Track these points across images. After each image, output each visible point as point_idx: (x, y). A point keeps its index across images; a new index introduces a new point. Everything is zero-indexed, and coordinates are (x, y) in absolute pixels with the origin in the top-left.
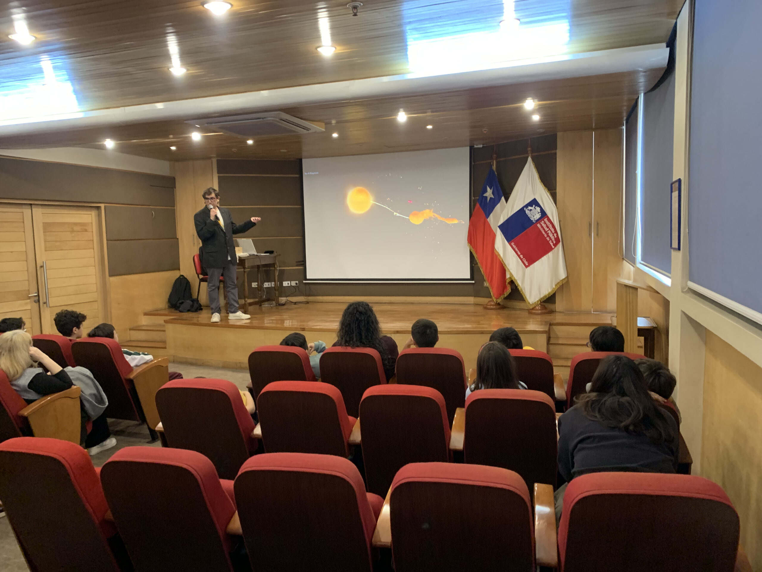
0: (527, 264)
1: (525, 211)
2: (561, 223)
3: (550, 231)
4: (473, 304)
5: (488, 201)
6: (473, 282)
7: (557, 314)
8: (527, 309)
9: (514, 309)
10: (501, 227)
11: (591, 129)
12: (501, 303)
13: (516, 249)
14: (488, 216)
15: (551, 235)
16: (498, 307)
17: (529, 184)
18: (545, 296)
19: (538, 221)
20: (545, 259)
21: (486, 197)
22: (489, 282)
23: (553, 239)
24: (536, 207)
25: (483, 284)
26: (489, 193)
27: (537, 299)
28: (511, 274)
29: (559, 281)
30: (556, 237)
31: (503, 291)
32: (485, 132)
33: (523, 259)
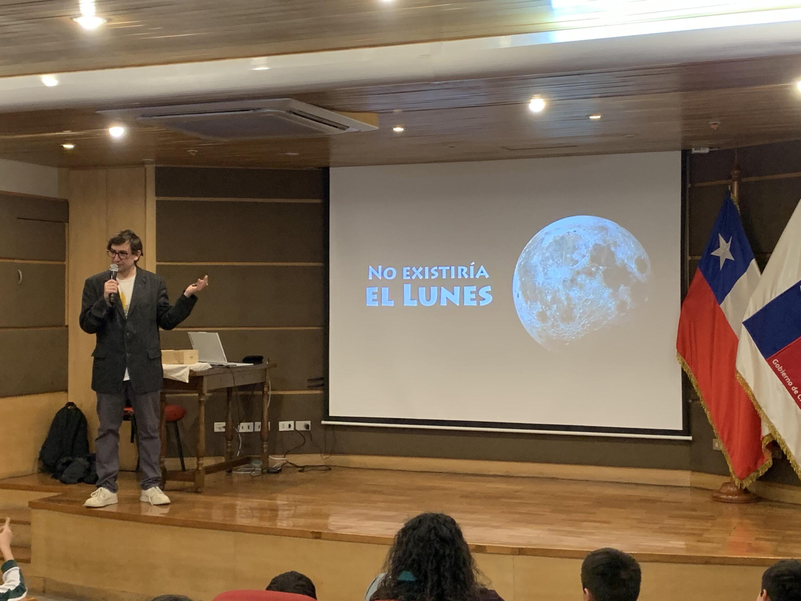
4: (689, 487)
5: (721, 267)
6: (690, 438)
9: (780, 504)
10: (750, 324)
12: (753, 490)
13: (784, 374)
14: (721, 297)
16: (743, 497)
21: (717, 259)
22: (723, 442)
25: (711, 444)
26: (723, 251)
28: (772, 427)
31: (756, 464)
32: (715, 127)
33: (797, 395)
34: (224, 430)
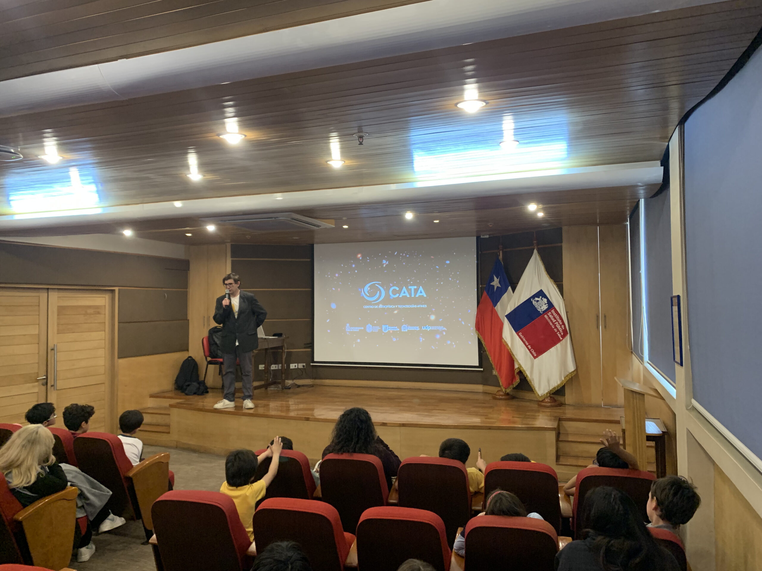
0: (535, 355)
1: (532, 302)
2: (568, 314)
3: (557, 322)
4: (482, 392)
5: (495, 290)
6: (482, 369)
7: (567, 407)
8: (537, 401)
9: (523, 400)
10: (509, 317)
11: (595, 224)
12: (511, 393)
13: (524, 340)
14: (495, 305)
15: (558, 327)
16: (507, 397)
17: (535, 274)
18: (554, 388)
19: (546, 312)
20: (553, 349)
21: (493, 286)
22: (497, 371)
23: (561, 331)
24: (543, 298)
25: (492, 372)
26: (496, 283)
27: (546, 391)
28: (519, 364)
29: (568, 373)
30: (563, 328)
31: (512, 381)
32: (491, 226)
33: (531, 349)
34: (263, 369)
